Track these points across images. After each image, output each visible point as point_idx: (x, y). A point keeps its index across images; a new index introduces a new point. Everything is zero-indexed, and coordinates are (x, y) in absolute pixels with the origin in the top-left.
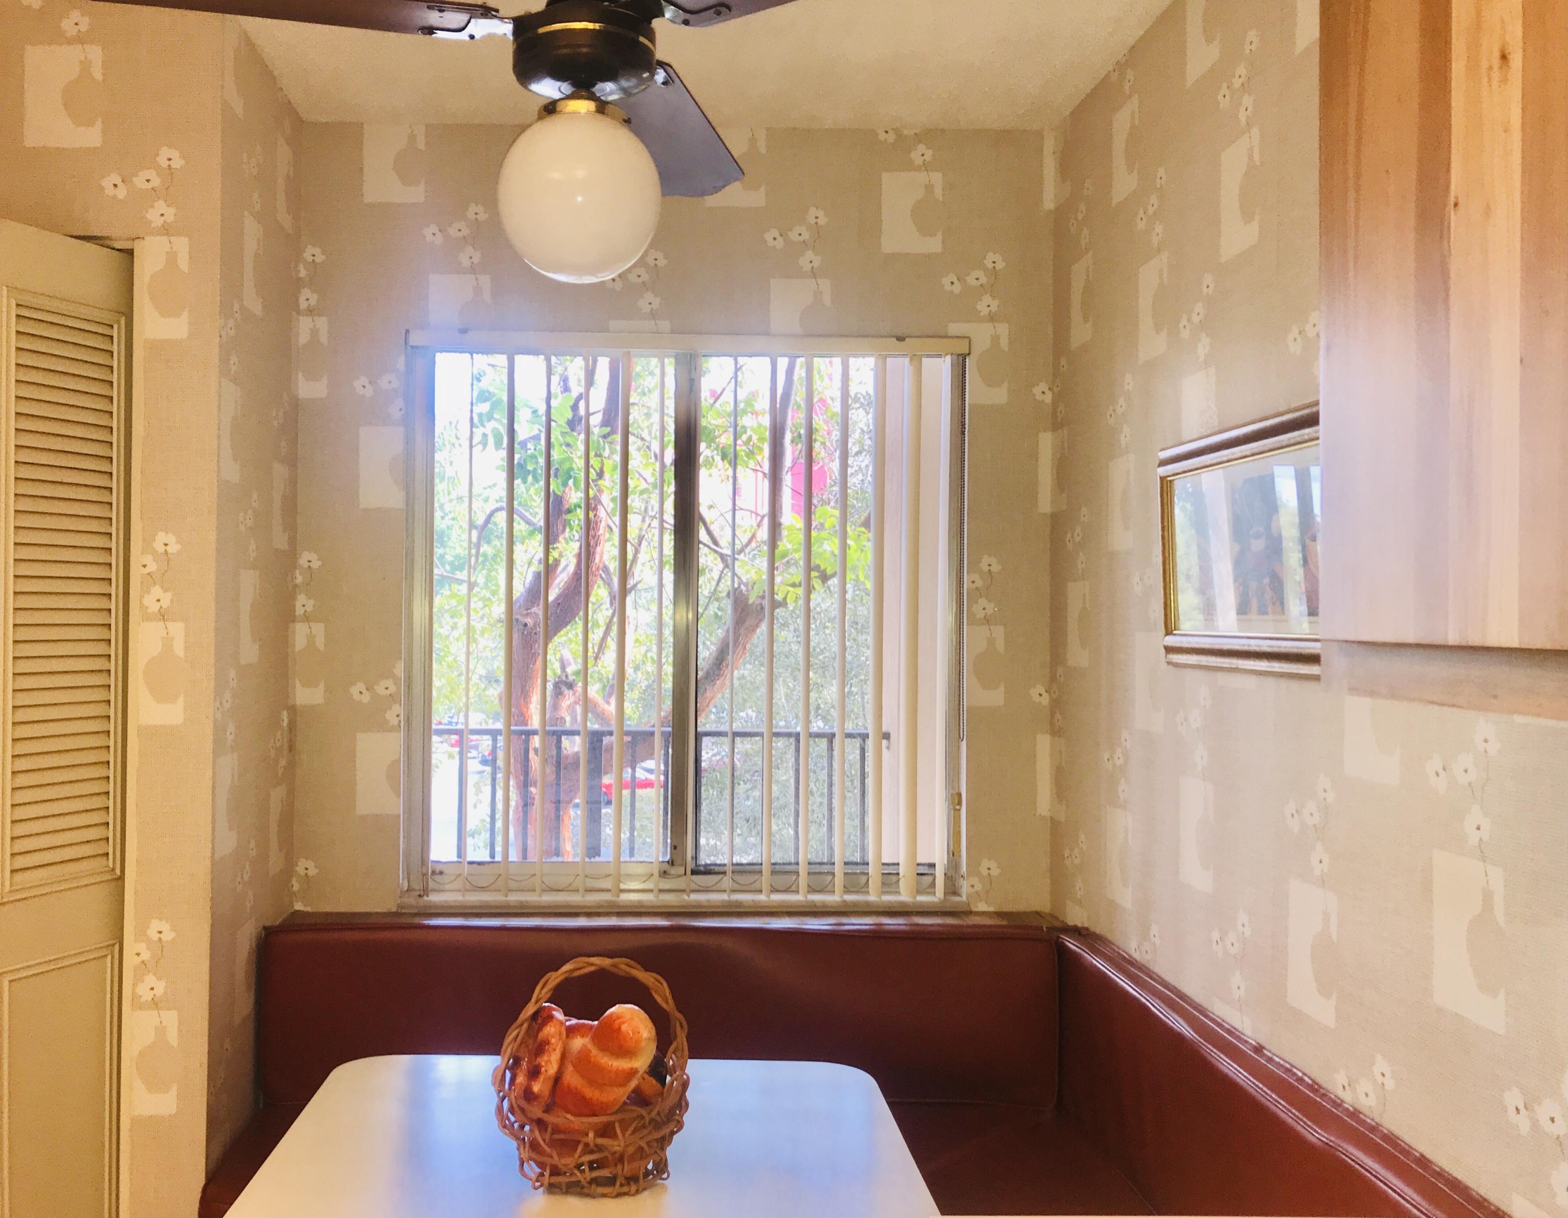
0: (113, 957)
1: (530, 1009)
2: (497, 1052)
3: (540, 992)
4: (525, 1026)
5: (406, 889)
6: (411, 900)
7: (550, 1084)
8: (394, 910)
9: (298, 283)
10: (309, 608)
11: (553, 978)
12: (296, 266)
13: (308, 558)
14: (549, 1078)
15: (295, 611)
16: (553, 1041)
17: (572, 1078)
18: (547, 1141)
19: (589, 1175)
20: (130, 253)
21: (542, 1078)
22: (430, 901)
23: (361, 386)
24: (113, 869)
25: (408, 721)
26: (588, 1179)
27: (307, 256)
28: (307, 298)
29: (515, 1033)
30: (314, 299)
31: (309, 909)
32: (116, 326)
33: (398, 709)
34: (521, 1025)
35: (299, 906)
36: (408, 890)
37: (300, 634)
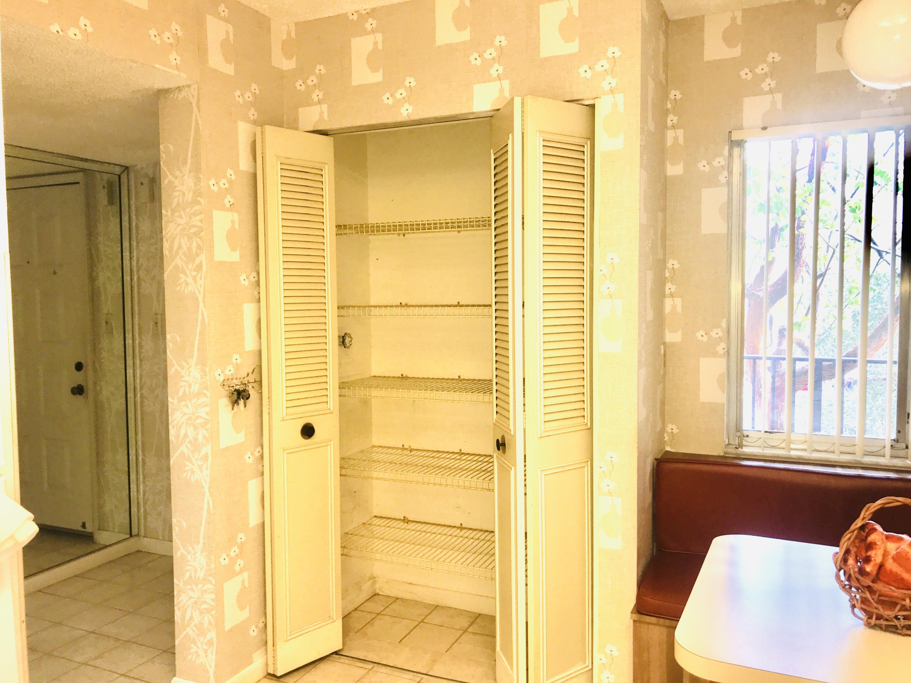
0: (588, 467)
1: (859, 523)
2: (836, 544)
3: (865, 514)
4: (856, 532)
5: (727, 443)
6: (732, 451)
7: (876, 568)
8: (722, 454)
9: (666, 112)
10: (673, 290)
11: (872, 507)
12: (666, 101)
13: (672, 263)
14: (877, 564)
15: (665, 292)
16: (878, 543)
17: (891, 565)
18: (875, 600)
19: (903, 622)
20: (593, 106)
21: (872, 563)
22: (743, 452)
23: (702, 166)
24: (587, 424)
25: (728, 352)
26: (902, 625)
27: (672, 96)
28: (672, 119)
29: (849, 535)
30: (675, 119)
31: (673, 451)
32: (586, 146)
33: (723, 345)
34: (854, 531)
35: (668, 449)
36: (728, 444)
37: (668, 303)
